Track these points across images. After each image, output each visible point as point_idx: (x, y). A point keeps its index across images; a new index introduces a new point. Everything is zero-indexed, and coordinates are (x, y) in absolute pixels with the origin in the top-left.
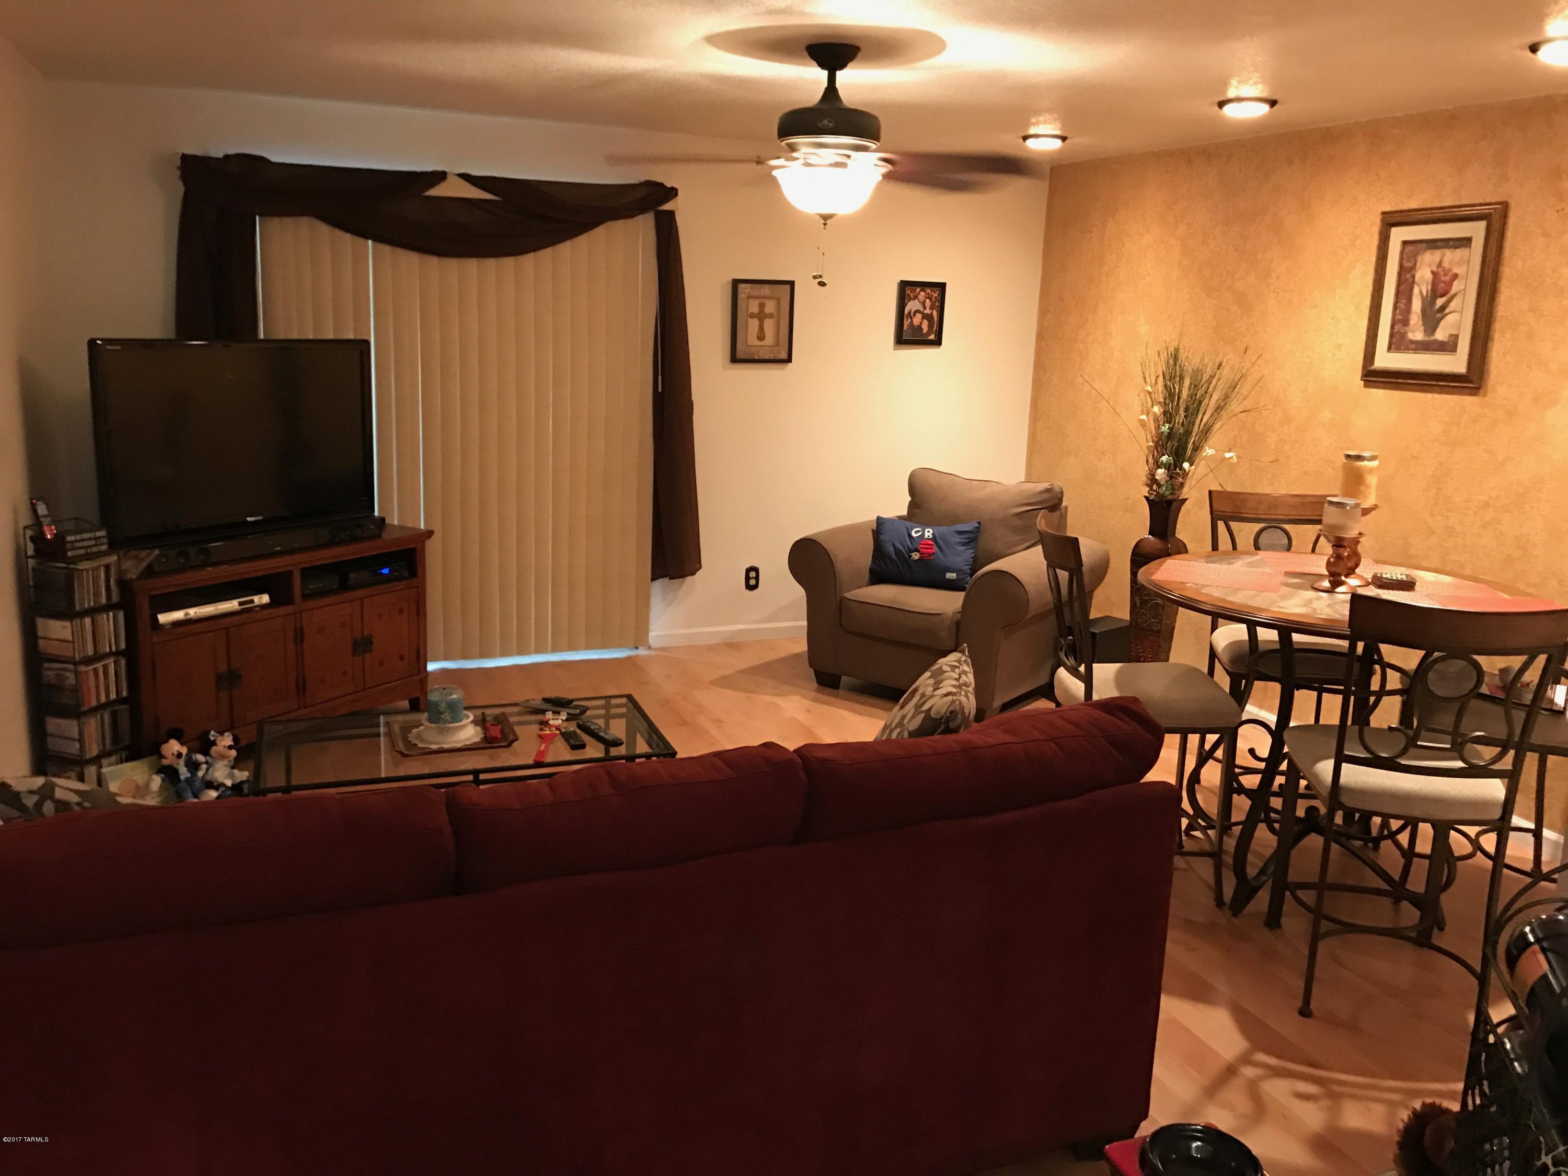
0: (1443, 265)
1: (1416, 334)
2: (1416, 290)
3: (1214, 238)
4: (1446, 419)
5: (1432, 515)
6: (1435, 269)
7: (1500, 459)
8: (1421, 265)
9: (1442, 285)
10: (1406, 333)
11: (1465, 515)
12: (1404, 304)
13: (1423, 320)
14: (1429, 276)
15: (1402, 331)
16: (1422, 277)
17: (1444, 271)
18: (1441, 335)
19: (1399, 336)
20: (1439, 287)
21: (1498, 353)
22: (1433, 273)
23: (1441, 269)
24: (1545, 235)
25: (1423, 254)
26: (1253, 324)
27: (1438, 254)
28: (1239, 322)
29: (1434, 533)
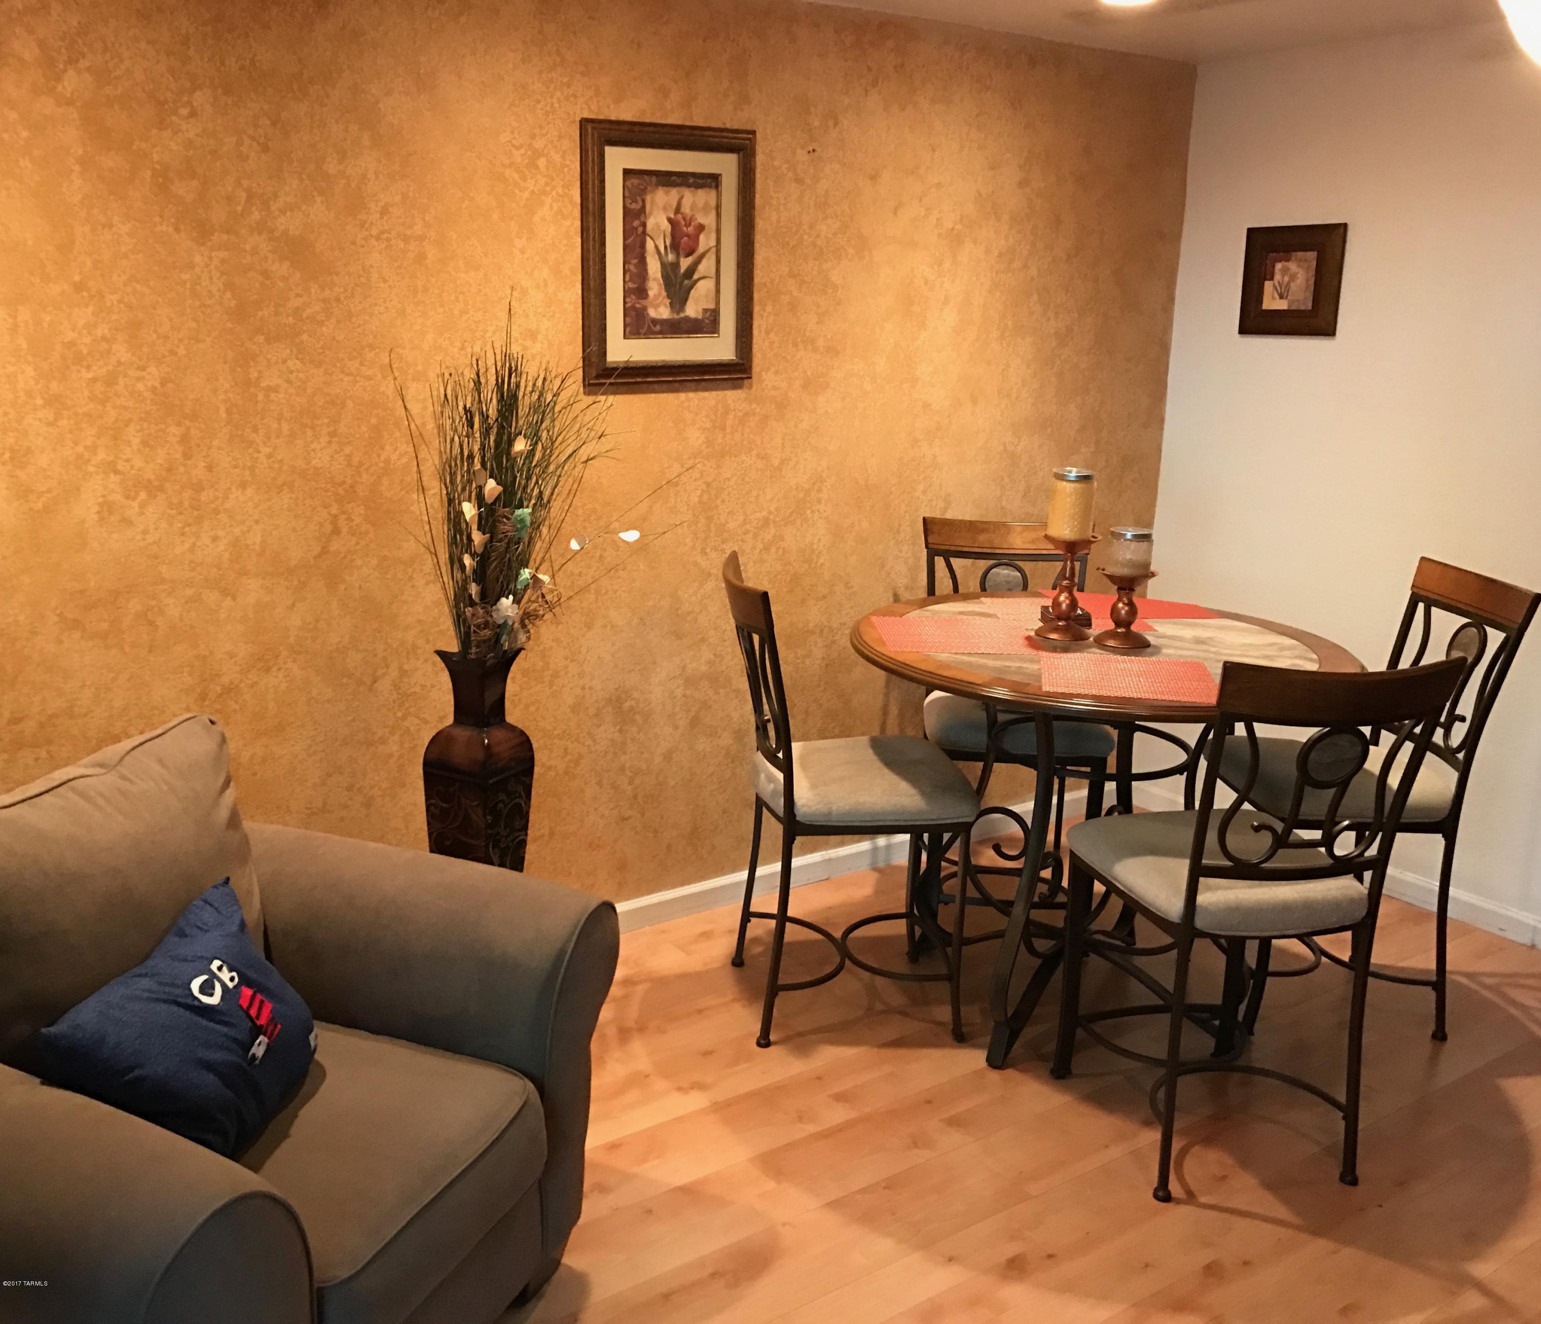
0: (682, 210)
1: (661, 311)
2: (650, 244)
3: (193, 114)
4: (708, 425)
5: (704, 552)
6: (672, 216)
7: (776, 462)
8: (652, 210)
9: (685, 239)
10: (645, 309)
11: (743, 541)
12: (635, 265)
13: (667, 290)
14: (666, 226)
15: (638, 306)
16: (658, 226)
17: (684, 219)
18: (692, 310)
19: (633, 313)
20: (682, 241)
21: (760, 331)
22: (670, 220)
23: (679, 216)
24: (799, 181)
25: (652, 192)
26: (338, 300)
27: (674, 193)
28: (297, 295)
29: (709, 575)
